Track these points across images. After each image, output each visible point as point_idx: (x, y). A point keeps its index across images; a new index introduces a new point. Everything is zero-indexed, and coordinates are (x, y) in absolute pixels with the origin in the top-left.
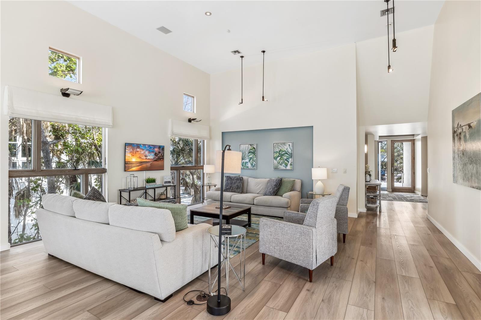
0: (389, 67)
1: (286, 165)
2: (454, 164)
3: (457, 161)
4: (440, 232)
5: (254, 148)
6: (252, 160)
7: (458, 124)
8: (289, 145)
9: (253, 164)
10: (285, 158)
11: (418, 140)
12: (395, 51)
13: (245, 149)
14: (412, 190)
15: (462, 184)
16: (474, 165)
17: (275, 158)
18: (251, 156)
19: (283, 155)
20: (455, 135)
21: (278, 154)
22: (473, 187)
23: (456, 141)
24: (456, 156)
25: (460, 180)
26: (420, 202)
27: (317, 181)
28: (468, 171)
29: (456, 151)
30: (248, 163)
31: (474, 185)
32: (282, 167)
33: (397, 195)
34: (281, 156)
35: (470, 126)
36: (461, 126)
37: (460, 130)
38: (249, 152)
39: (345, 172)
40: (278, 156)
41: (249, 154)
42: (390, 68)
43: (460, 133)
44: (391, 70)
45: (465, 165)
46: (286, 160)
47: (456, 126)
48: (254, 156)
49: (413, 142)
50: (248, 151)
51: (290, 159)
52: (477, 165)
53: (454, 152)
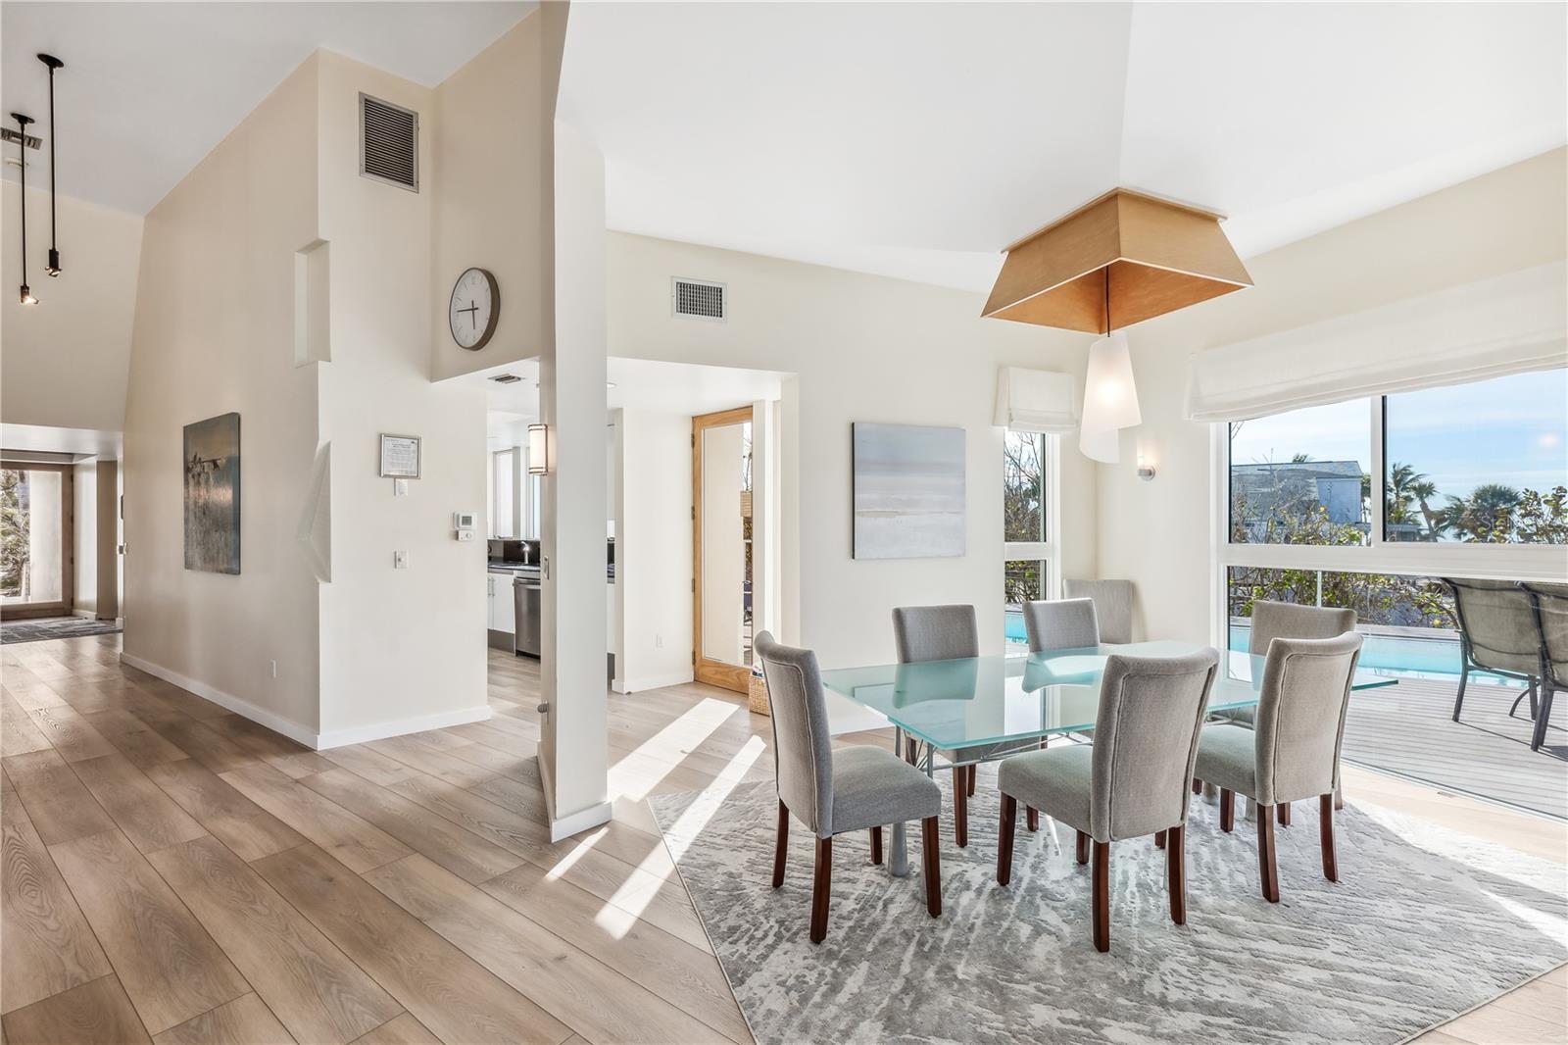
0: (24, 290)
2: (186, 531)
3: (193, 526)
4: (156, 679)
7: (195, 456)
11: (88, 468)
12: (55, 276)
14: (67, 607)
15: (201, 569)
16: (223, 533)
20: (190, 475)
22: (221, 572)
23: (191, 488)
24: (192, 518)
26: (96, 634)
28: (213, 545)
29: (192, 507)
31: (222, 567)
33: (15, 629)
35: (214, 462)
36: (200, 461)
37: (198, 468)
42: (28, 293)
43: (199, 475)
44: (29, 300)
45: (207, 533)
47: (191, 459)
49: (69, 473)
52: (225, 531)
53: (187, 508)
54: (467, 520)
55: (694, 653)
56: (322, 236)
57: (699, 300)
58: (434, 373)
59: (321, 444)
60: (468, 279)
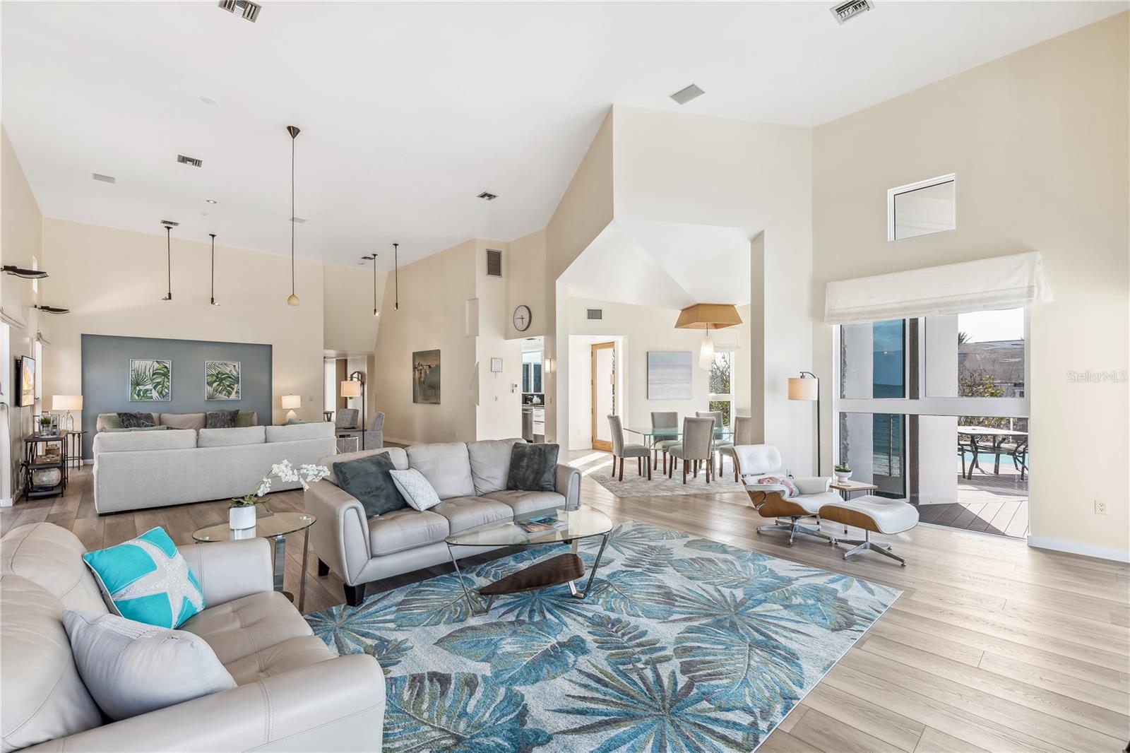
0: (375, 310)
1: (230, 393)
3: (417, 388)
5: (166, 367)
6: (161, 386)
7: (418, 363)
8: (234, 366)
9: (163, 392)
10: (228, 384)
13: (143, 368)
15: (422, 403)
16: (433, 390)
17: (210, 384)
18: (159, 380)
19: (224, 379)
20: (416, 370)
21: (215, 378)
22: (432, 403)
23: (417, 374)
24: (417, 385)
25: (420, 399)
27: (289, 410)
28: (428, 394)
29: (417, 381)
30: (151, 390)
32: (223, 396)
34: (221, 380)
35: (429, 366)
36: (420, 365)
37: (421, 368)
38: (154, 374)
39: (311, 400)
40: (215, 381)
41: (154, 377)
43: (421, 370)
45: (425, 390)
46: (229, 386)
47: (416, 364)
48: (166, 380)
50: (151, 371)
51: (236, 385)
52: (435, 389)
53: (414, 381)
54: (516, 386)
55: (592, 438)
56: (477, 297)
57: (595, 314)
58: (507, 336)
59: (477, 362)
60: (520, 309)
